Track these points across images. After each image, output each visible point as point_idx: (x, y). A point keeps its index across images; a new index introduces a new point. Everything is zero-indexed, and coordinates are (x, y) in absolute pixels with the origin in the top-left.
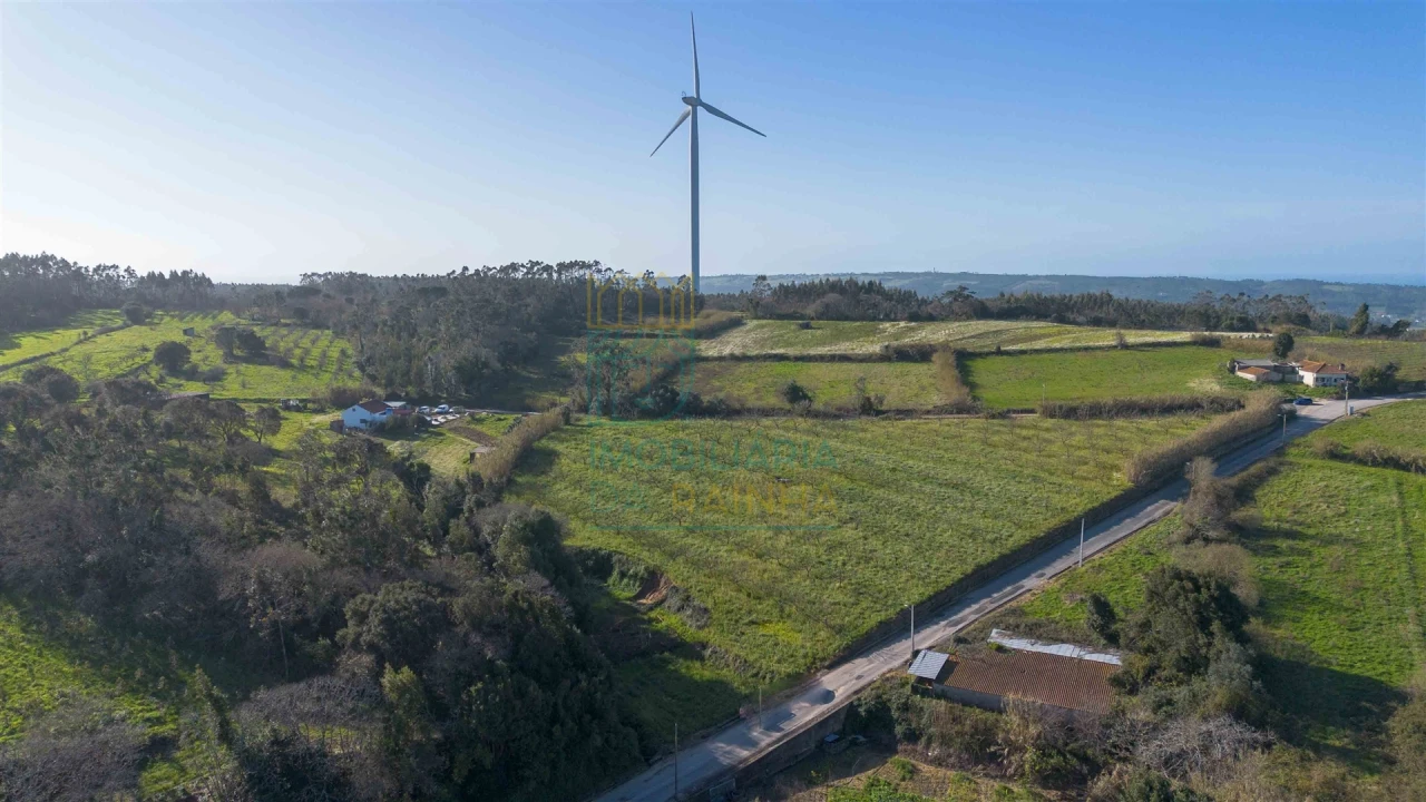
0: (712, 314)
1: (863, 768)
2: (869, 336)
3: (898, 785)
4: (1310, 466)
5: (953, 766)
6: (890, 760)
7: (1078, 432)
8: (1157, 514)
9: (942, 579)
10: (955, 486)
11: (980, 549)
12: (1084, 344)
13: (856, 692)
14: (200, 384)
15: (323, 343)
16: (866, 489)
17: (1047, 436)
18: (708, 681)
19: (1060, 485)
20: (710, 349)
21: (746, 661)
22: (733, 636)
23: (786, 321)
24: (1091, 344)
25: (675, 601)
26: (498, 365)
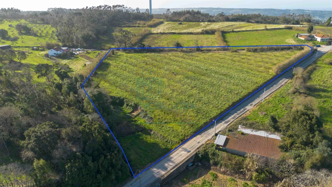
0: (155, 20)
1: (200, 176)
2: (197, 27)
3: (212, 182)
4: (325, 67)
5: (229, 175)
6: (209, 173)
7: (258, 56)
8: (283, 83)
9: (222, 107)
10: (224, 75)
11: (233, 97)
12: (255, 29)
13: (198, 148)
14: (10, 42)
15: (48, 29)
16: (199, 76)
17: (249, 58)
18: (152, 143)
19: (255, 74)
20: (154, 30)
21: (164, 137)
22: (160, 127)
23: (175, 22)
24: (258, 29)
25: (142, 115)
26: (95, 36)
